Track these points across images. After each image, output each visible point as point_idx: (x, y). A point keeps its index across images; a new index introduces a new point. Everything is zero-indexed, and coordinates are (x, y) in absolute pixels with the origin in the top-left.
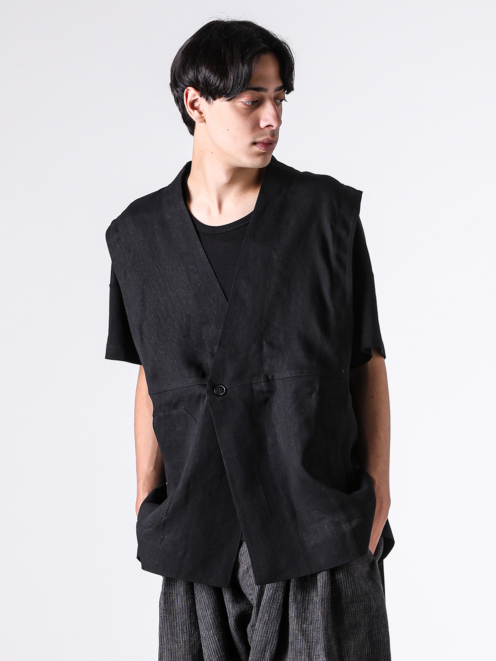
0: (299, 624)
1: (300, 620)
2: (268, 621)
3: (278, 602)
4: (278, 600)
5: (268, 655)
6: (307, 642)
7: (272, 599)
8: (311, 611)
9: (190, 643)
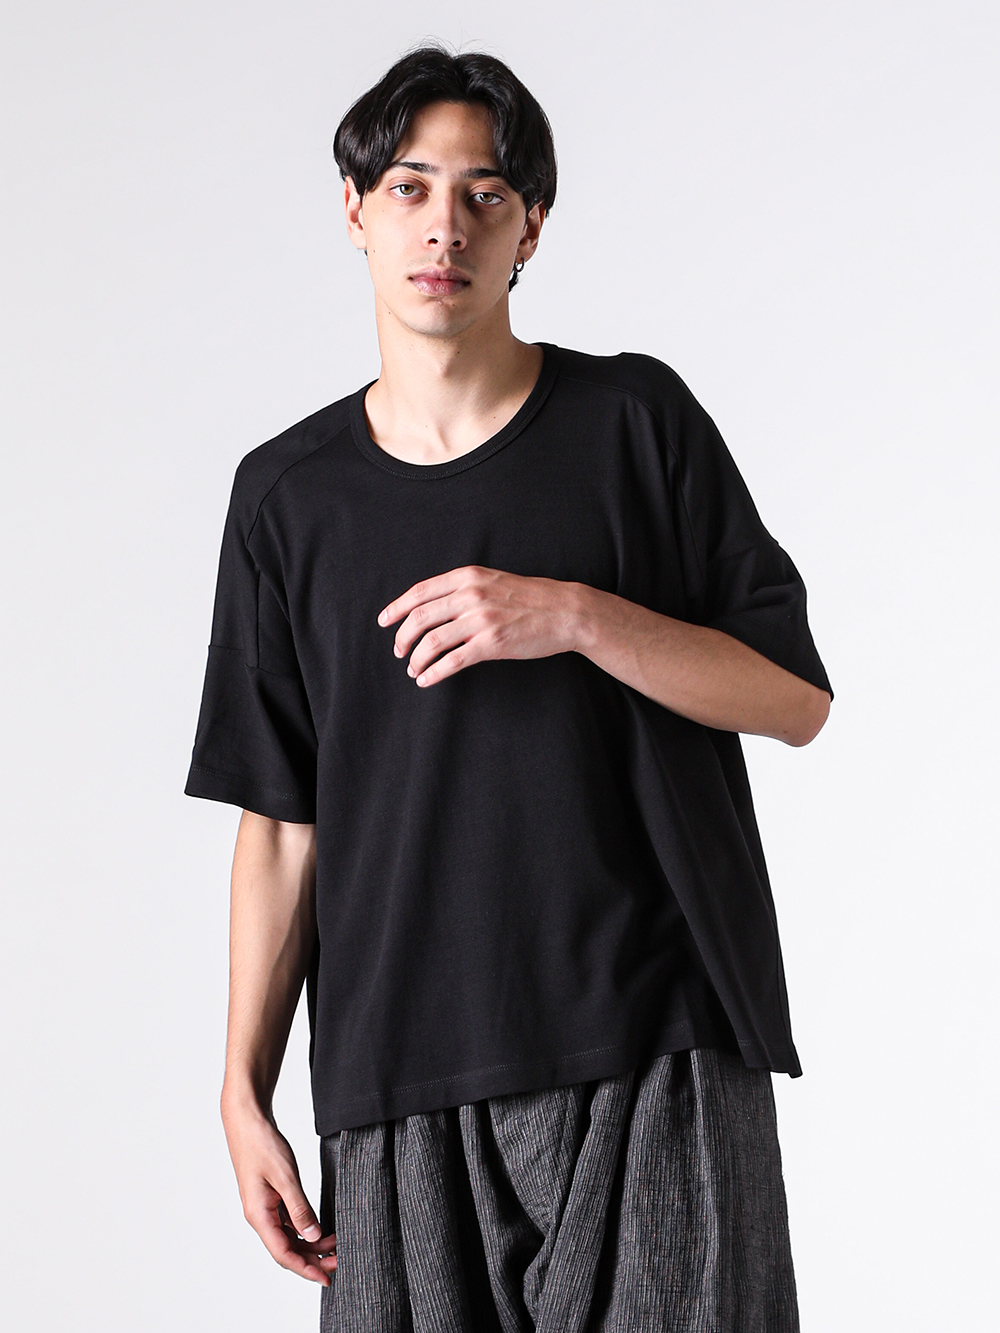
0: (645, 1256)
1: (647, 1247)
2: (574, 1256)
3: (595, 1217)
4: (597, 1212)
5: (574, 1323)
6: (662, 1292)
7: (584, 1210)
8: (668, 1228)
9: (382, 1308)
